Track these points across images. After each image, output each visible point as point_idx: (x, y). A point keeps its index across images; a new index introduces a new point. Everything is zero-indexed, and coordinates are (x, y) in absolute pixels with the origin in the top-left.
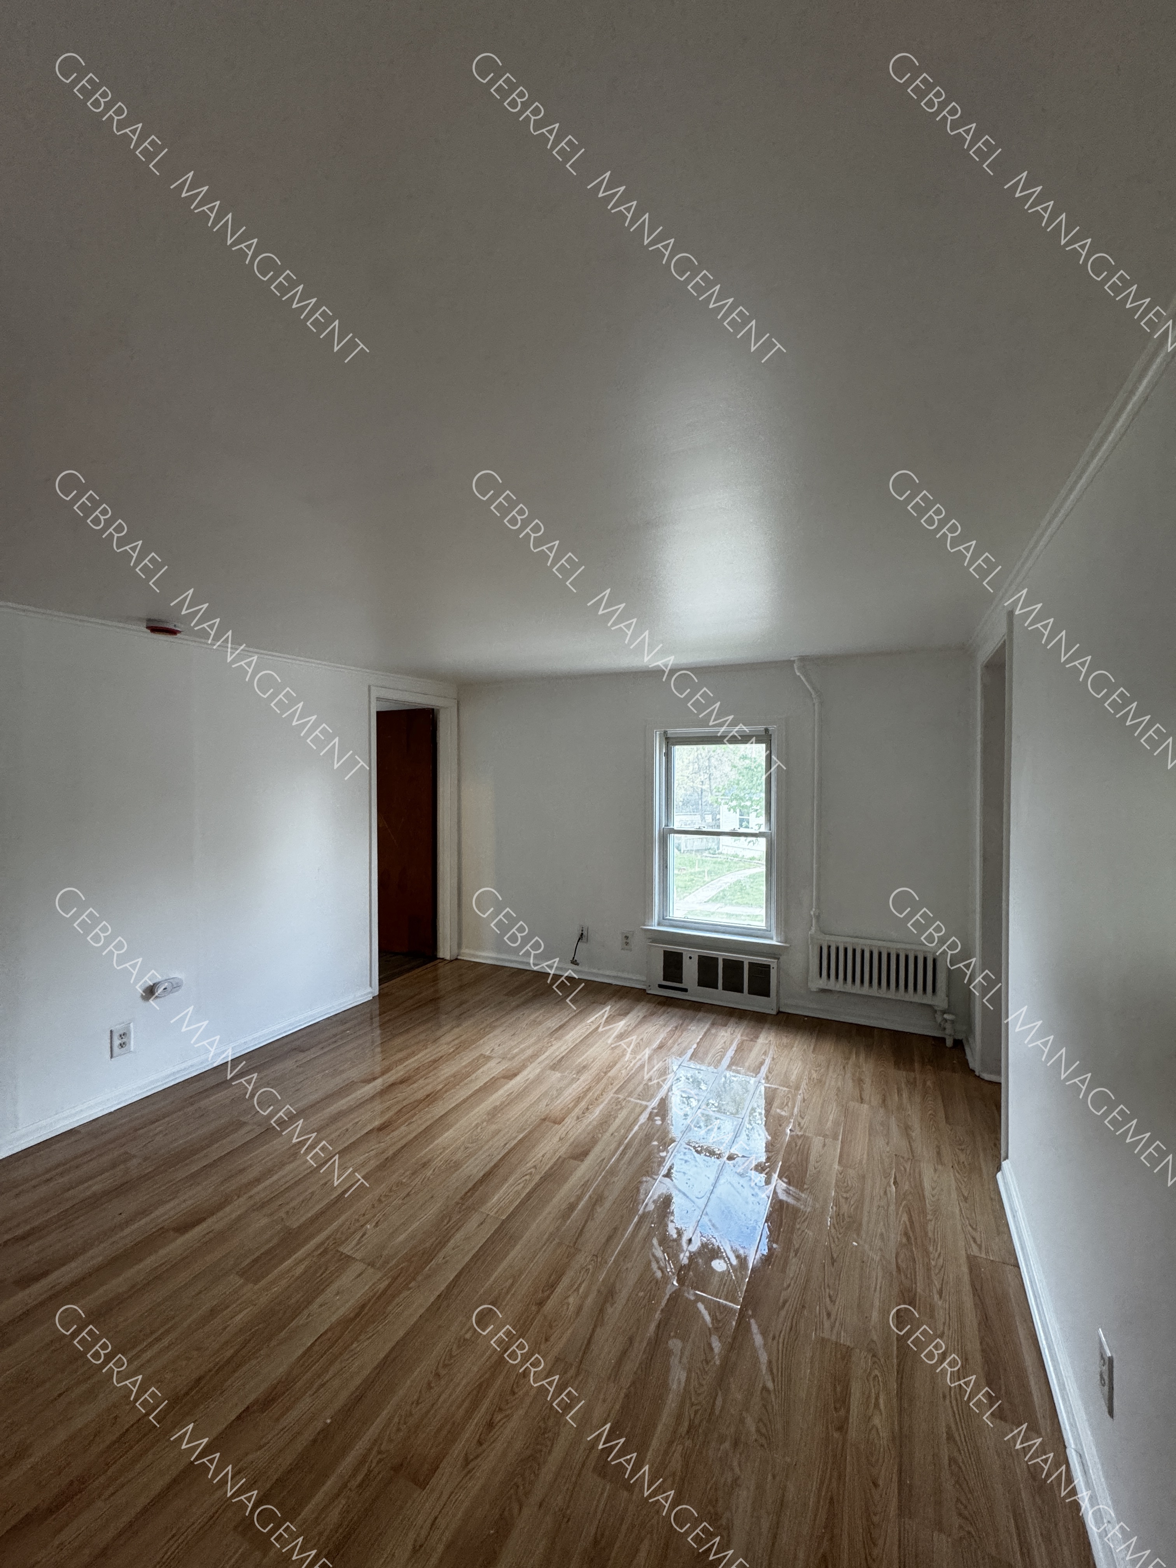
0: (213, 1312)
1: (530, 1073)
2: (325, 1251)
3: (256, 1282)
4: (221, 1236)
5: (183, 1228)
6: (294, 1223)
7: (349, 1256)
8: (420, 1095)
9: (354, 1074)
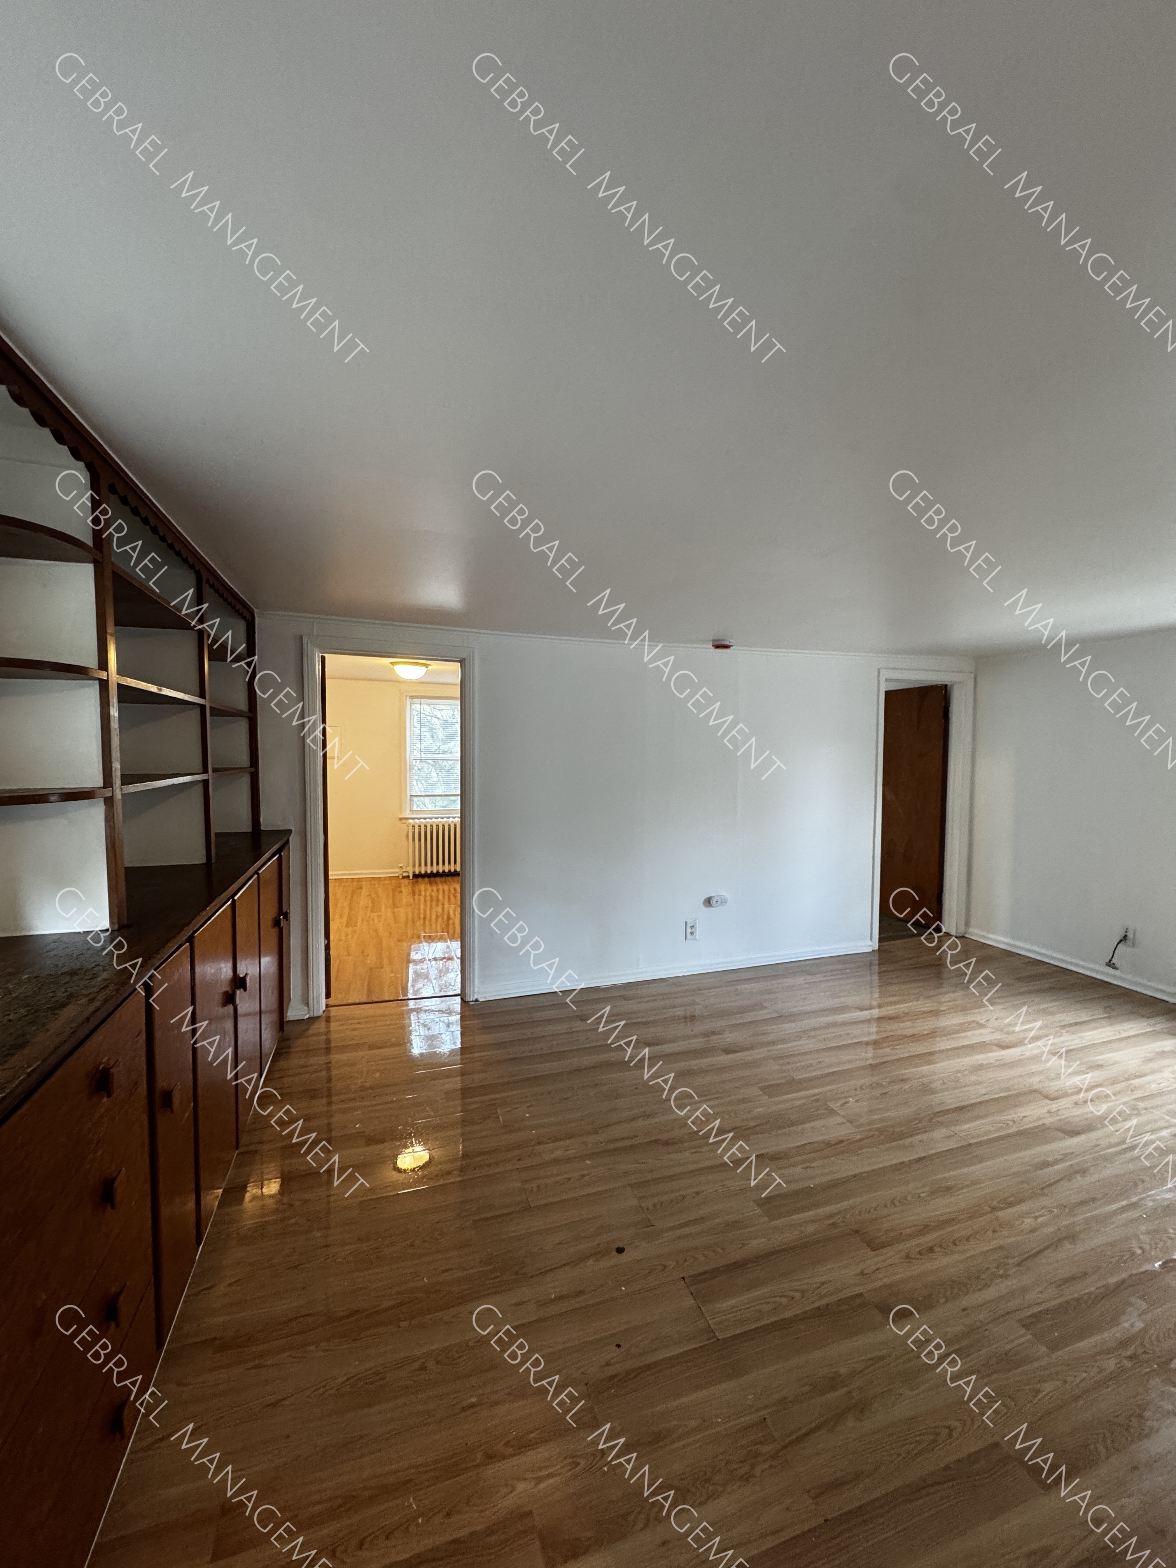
0: (743, 1100)
1: (1029, 1050)
2: (817, 1100)
3: (770, 1097)
4: (748, 1065)
5: (728, 1051)
6: (798, 1076)
7: (833, 1110)
8: (909, 1032)
9: (850, 1001)
